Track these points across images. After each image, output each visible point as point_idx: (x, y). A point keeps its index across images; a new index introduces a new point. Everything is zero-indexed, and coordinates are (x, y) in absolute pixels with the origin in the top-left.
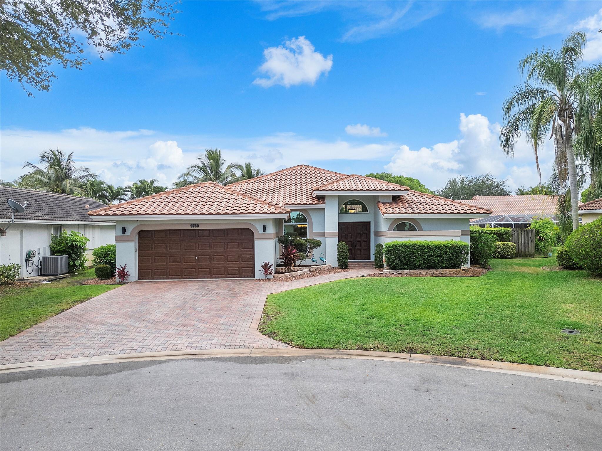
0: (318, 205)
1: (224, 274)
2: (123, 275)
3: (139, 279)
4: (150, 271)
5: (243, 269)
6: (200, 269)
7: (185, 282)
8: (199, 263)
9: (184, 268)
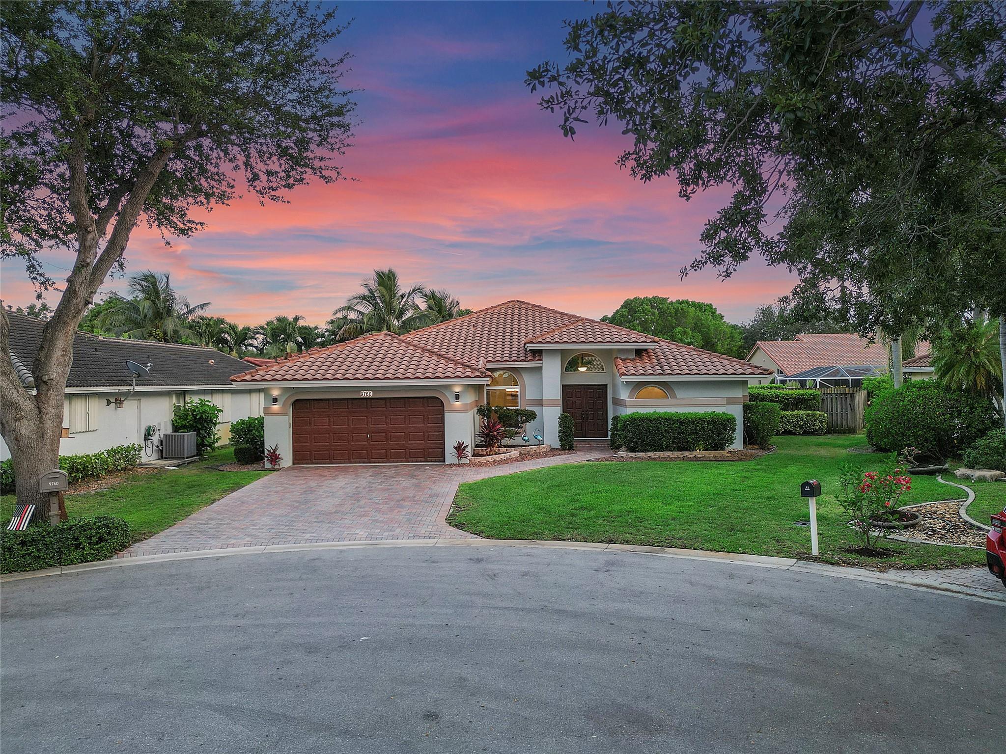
0: (533, 362)
1: (405, 458)
2: (275, 458)
3: (293, 464)
4: (308, 453)
5: (429, 450)
6: (372, 451)
7: (354, 467)
8: (371, 443)
9: (353, 449)
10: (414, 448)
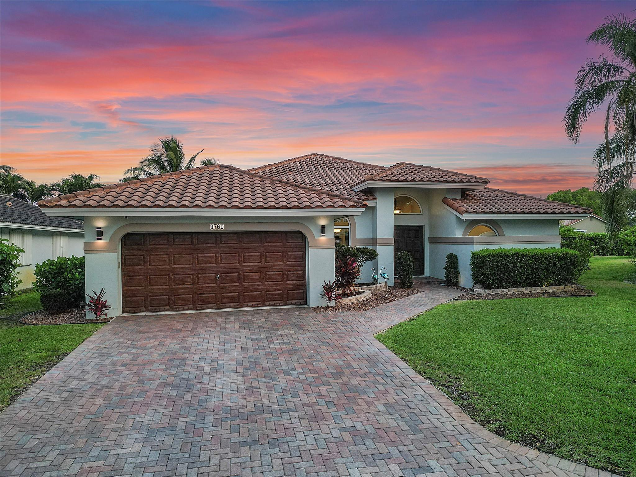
1: (261, 301)
2: (100, 306)
4: (143, 298)
5: (289, 292)
6: (223, 294)
9: (199, 293)
10: (272, 290)
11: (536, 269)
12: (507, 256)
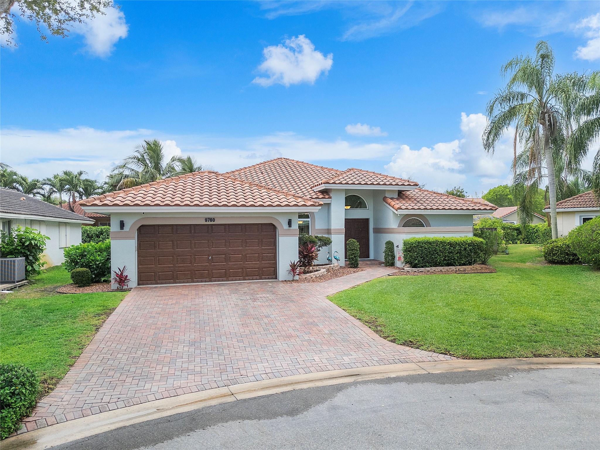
0: (324, 199)
1: (242, 276)
3: (139, 284)
4: (153, 274)
5: (263, 269)
6: (213, 271)
8: (213, 264)
9: (195, 270)
10: (251, 268)
11: (451, 252)
12: (430, 243)
